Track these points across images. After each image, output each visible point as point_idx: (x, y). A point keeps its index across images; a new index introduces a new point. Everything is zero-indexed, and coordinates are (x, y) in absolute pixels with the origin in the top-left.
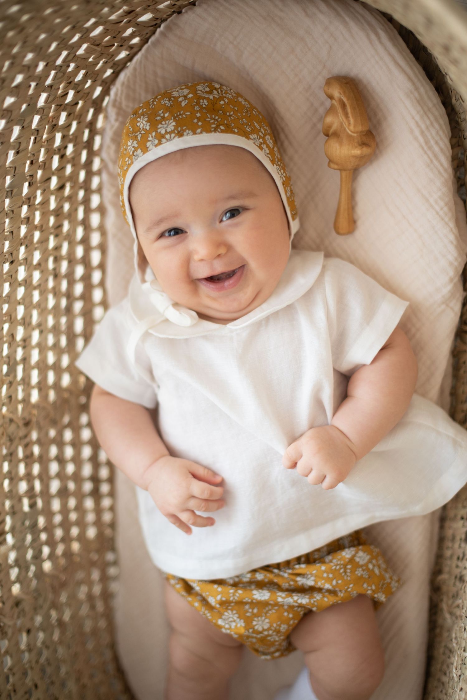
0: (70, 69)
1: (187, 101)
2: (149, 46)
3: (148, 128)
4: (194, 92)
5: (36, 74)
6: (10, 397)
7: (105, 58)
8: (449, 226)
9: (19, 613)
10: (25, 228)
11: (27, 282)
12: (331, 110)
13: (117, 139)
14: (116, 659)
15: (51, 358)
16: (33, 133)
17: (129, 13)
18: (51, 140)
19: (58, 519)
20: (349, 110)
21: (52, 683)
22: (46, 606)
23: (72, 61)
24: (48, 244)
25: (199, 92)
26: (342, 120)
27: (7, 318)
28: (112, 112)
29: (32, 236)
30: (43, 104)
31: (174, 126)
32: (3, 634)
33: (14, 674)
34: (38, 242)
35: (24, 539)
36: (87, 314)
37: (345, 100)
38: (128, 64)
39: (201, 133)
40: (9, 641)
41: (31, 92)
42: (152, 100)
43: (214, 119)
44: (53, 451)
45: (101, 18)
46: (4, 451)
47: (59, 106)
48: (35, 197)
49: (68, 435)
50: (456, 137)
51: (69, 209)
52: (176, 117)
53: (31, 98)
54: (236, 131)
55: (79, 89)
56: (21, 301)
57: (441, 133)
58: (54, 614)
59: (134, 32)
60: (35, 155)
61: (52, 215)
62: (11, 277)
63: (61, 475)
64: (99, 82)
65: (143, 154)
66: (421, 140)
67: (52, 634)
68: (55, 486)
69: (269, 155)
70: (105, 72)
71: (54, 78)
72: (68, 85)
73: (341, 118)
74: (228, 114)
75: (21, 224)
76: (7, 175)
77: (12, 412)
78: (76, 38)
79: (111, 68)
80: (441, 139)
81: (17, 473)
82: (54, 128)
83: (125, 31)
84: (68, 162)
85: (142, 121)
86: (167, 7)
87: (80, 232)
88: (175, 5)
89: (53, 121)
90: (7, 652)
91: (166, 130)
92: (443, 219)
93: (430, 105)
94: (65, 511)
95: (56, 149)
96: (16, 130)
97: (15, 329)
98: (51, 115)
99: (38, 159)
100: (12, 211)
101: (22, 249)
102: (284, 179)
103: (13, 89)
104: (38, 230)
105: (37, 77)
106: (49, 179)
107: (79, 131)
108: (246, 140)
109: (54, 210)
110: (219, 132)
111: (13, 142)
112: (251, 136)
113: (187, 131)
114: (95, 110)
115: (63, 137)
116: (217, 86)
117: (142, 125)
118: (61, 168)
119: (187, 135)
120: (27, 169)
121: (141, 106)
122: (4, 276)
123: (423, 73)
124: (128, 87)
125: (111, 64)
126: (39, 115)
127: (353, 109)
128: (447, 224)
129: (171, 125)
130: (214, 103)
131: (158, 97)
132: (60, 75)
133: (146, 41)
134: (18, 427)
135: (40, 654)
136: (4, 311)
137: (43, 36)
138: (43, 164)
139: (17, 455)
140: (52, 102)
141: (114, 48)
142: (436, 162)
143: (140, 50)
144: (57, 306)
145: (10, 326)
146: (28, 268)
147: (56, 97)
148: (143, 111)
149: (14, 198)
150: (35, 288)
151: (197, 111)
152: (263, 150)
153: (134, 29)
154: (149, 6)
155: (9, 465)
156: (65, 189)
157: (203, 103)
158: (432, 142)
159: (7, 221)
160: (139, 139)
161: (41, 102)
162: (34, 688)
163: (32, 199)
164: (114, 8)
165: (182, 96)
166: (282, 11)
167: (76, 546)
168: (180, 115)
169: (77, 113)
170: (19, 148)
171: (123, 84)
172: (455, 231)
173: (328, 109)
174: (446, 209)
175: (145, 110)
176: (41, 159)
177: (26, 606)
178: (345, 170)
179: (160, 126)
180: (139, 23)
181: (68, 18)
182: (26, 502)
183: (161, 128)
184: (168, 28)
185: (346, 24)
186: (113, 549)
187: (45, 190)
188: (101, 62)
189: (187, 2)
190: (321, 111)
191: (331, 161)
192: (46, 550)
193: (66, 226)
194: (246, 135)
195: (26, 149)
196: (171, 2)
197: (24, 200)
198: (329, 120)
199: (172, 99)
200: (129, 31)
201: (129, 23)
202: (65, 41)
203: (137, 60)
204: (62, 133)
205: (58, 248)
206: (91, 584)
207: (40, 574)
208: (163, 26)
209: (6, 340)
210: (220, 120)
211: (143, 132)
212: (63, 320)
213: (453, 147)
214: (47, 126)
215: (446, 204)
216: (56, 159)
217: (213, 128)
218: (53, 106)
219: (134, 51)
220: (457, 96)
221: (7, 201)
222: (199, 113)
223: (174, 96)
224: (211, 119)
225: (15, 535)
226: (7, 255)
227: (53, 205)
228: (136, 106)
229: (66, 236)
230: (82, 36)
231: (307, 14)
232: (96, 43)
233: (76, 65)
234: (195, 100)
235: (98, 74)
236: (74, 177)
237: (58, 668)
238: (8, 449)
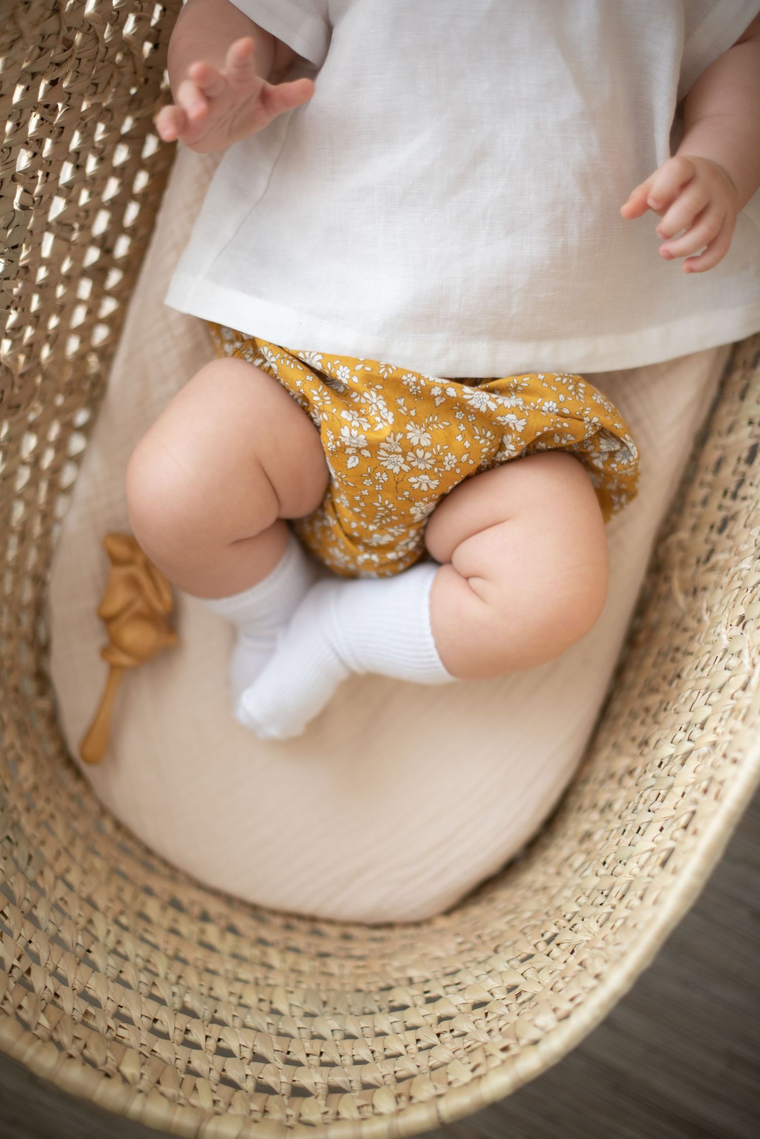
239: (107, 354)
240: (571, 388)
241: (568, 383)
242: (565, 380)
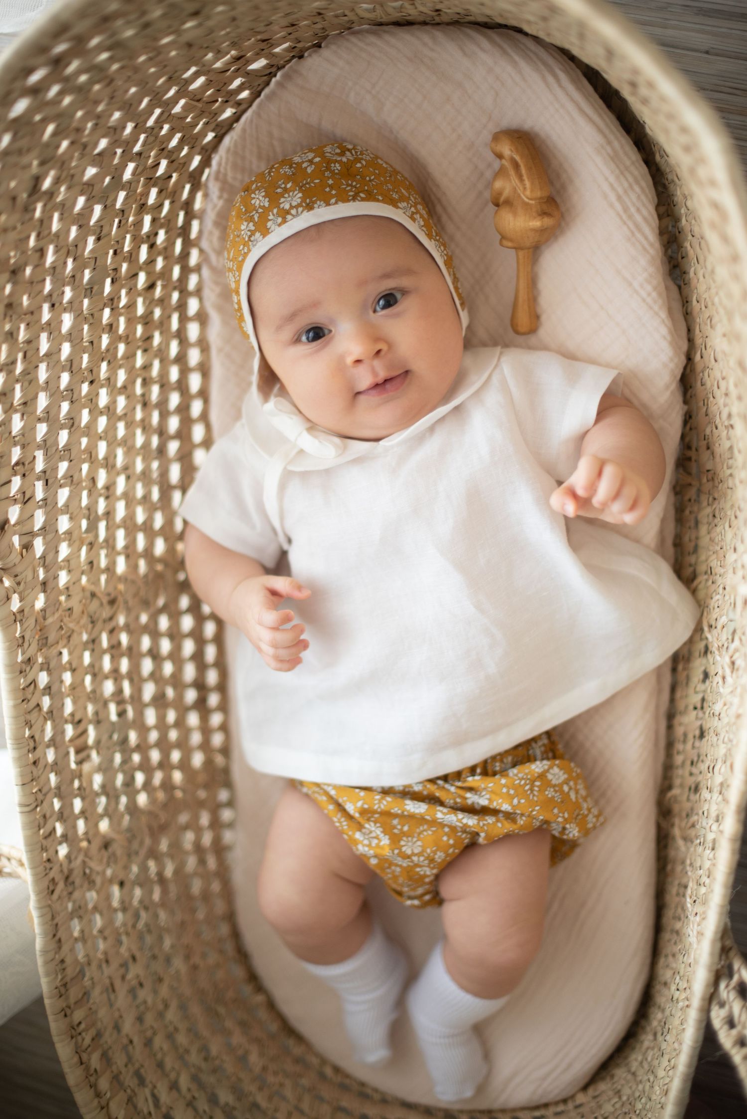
0: (163, 132)
1: (313, 166)
2: (262, 100)
3: (267, 204)
4: (322, 155)
5: (123, 138)
6: (91, 563)
7: (206, 118)
8: (660, 317)
9: (109, 858)
10: (108, 338)
11: (110, 410)
12: (501, 173)
13: (222, 222)
14: (236, 935)
15: (140, 516)
16: (117, 214)
17: (238, 59)
18: (139, 224)
19: (154, 736)
20: (523, 171)
21: (154, 957)
22: (143, 852)
23: (165, 122)
24: (135, 361)
25: (327, 154)
26: (515, 185)
27: (86, 456)
28: (214, 188)
29: (116, 348)
30: (130, 177)
31: (300, 198)
32: (89, 883)
33: (105, 939)
34: (123, 357)
35: (112, 760)
36: (185, 458)
37: (517, 158)
38: (235, 125)
39: (336, 203)
40: (98, 892)
41: (116, 161)
42: (267, 171)
43: (351, 185)
44: (146, 642)
45: (204, 66)
46: (85, 637)
47: (148, 180)
48: (119, 298)
49: (164, 623)
50: (664, 205)
51: (161, 316)
52: (302, 187)
53: (116, 169)
54: (380, 198)
55: (173, 158)
56: (102, 435)
57: (643, 197)
58: (152, 865)
59: (242, 84)
60: (120, 242)
61: (139, 323)
62: (91, 402)
63: (155, 676)
64: (198, 149)
65: (263, 237)
66: (618, 206)
67: (151, 892)
68: (149, 691)
69: (423, 228)
70: (206, 135)
71: (144, 145)
72: (161, 152)
73: (513, 182)
74: (368, 178)
75: (103, 333)
76: (85, 268)
77: (93, 583)
78: (172, 93)
79: (213, 131)
80: (644, 205)
81: (101, 668)
82: (143, 208)
83: (231, 82)
84: (159, 254)
85: (257, 196)
86: (286, 50)
87: (174, 348)
88: (295, 47)
89: (141, 199)
90: (95, 909)
91: (291, 204)
92: (651, 308)
93: (628, 163)
94: (162, 726)
95: (145, 237)
96: (98, 209)
97: (96, 471)
98: (139, 191)
99: (123, 247)
100: (92, 314)
101: (104, 366)
102: (446, 258)
103: (96, 157)
104: (122, 342)
105: (124, 142)
106: (136, 275)
107: (173, 214)
108: (394, 209)
109: (141, 317)
110: (359, 201)
111: (93, 226)
112: (399, 205)
113: (318, 202)
114: (192, 185)
115: (154, 220)
116: (350, 147)
117: (258, 202)
118: (151, 262)
119: (319, 208)
120: (109, 261)
121: (253, 179)
122: (83, 400)
123: (617, 123)
124: (236, 153)
125: (212, 126)
126: (125, 191)
127: (529, 169)
128: (657, 314)
129: (297, 197)
130: (349, 167)
131: (276, 166)
132: (152, 139)
133: (258, 94)
134: (102, 604)
135: (137, 916)
136: (83, 446)
137: (133, 90)
138: (129, 254)
139: (100, 643)
140: (140, 174)
141: (217, 104)
142: (638, 235)
143: (250, 106)
144: (146, 445)
145: (90, 467)
146: (112, 391)
147: (145, 169)
148: (256, 186)
149: (95, 298)
150: (120, 419)
151: (329, 178)
152: (416, 222)
153: (243, 80)
154: (263, 50)
155: (91, 656)
156: (156, 288)
157: (335, 168)
158: (633, 210)
159: (86, 327)
160: (256, 219)
161: (127, 175)
162: (131, 961)
163: (116, 300)
164: (219, 54)
165: (306, 161)
166: (432, 50)
167: (177, 776)
168: (307, 183)
169: (169, 190)
170: (100, 233)
171: (228, 150)
172: (668, 322)
173: (497, 171)
174: (654, 294)
175: (259, 184)
176: (127, 248)
177: (117, 848)
178: (521, 249)
179: (282, 200)
180: (249, 72)
181: (165, 66)
182: (113, 708)
183: (284, 202)
184: (287, 77)
185: (515, 64)
186: (228, 784)
187: (131, 289)
188: (201, 123)
189: (310, 44)
190: (489, 174)
191: (503, 237)
192: (140, 778)
193: (157, 339)
194: (393, 203)
195: (109, 234)
196: (291, 44)
197: (106, 301)
198: (498, 184)
199: (294, 166)
200: (237, 82)
201: (237, 71)
202: (160, 95)
203: (247, 119)
204: (152, 215)
205: (147, 367)
206: (199, 831)
207: (132, 808)
208: (279, 74)
209: (86, 485)
210: (358, 186)
211: (260, 210)
212: (155, 465)
213: (660, 217)
214: (134, 206)
215: (655, 289)
216: (144, 249)
217: (350, 196)
218: (142, 179)
219: (242, 108)
220: (662, 152)
221: (86, 302)
222: (330, 180)
223: (296, 161)
224: (348, 185)
225: (101, 752)
226: (86, 373)
227: (140, 310)
228: (247, 180)
229: (157, 351)
230: (179, 90)
231: (465, 54)
232: (196, 97)
233: (171, 126)
234: (324, 165)
235: (197, 139)
236: (166, 273)
237: (160, 939)
238: (90, 634)
239: (226, 751)
240: (527, 787)
241: (526, 784)
242: (523, 782)
